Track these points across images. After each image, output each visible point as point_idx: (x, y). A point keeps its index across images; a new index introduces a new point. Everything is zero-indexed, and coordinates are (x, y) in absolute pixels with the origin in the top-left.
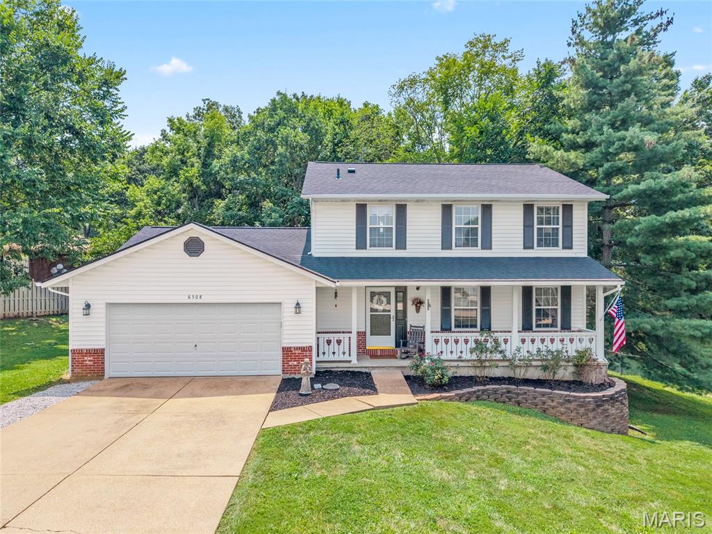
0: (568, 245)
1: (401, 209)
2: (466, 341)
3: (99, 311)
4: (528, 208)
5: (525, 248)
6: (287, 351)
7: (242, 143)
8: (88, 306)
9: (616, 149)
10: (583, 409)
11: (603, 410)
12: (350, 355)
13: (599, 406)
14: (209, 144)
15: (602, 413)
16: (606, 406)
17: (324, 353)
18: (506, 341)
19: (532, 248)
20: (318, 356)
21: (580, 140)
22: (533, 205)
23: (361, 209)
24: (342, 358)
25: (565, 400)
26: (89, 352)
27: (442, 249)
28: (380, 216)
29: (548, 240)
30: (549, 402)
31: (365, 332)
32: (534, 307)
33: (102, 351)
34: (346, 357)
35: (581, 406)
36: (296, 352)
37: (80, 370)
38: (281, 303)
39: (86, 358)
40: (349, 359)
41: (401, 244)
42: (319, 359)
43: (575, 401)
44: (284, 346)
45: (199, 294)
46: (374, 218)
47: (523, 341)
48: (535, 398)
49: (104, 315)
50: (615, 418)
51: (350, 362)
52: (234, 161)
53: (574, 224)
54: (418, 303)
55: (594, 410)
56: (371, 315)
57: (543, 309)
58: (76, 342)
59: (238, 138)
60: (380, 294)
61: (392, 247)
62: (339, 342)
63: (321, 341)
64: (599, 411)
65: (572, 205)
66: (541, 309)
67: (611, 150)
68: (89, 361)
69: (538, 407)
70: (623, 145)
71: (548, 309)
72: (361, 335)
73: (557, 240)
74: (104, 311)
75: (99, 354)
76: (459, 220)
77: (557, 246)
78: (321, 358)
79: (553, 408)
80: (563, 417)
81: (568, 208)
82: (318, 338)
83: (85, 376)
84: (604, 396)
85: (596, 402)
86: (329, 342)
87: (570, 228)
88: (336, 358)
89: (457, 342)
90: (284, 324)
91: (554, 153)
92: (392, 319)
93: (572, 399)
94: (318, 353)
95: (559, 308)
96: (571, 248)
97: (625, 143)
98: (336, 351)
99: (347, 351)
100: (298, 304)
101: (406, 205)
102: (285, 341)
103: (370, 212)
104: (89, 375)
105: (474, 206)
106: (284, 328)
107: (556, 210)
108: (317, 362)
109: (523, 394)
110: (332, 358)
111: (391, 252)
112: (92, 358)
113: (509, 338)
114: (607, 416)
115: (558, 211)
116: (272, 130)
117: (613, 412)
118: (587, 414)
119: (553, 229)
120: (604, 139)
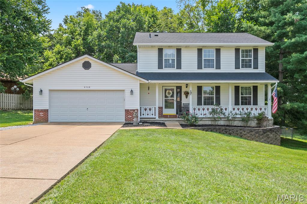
0: (256, 67)
1: (179, 51)
2: (208, 109)
3: (46, 93)
4: (237, 50)
5: (236, 68)
6: (127, 111)
7: (102, 28)
8: (41, 91)
9: (282, 24)
10: (258, 134)
11: (266, 135)
12: (155, 116)
13: (264, 133)
14: (86, 29)
15: (266, 136)
16: (268, 133)
17: (143, 114)
18: (226, 109)
19: (239, 68)
20: (141, 116)
21: (267, 21)
22: (239, 49)
23: (160, 50)
24: (151, 116)
25: (250, 131)
26: (42, 111)
27: (198, 69)
28: (170, 54)
29: (247, 65)
30: (243, 133)
31: (162, 107)
32: (240, 96)
33: (47, 110)
34: (154, 116)
35: (257, 133)
36: (131, 111)
37: (38, 119)
38: (124, 90)
39: (40, 113)
40: (155, 117)
41: (179, 67)
42: (141, 117)
43: (254, 131)
44: (126, 109)
45: (89, 86)
46: (166, 55)
47: (234, 109)
48: (237, 131)
49: (48, 95)
50: (272, 139)
51: (155, 118)
52: (99, 36)
53: (259, 57)
54: (187, 93)
55: (262, 134)
56: (165, 99)
57: (245, 97)
58: (36, 106)
59: (101, 25)
60: (169, 90)
61: (175, 68)
62: (150, 109)
63: (142, 109)
64: (265, 135)
65: (258, 49)
66: (243, 97)
67: (279, 25)
68: (42, 114)
69: (238, 135)
70: (285, 22)
71: (247, 97)
72: (161, 109)
73: (251, 65)
74: (48, 93)
75: (46, 111)
76: (205, 56)
77: (251, 67)
78: (142, 116)
79: (245, 135)
80: (249, 138)
81: (256, 50)
82: (141, 108)
83: (40, 121)
84: (267, 129)
85: (264, 131)
86: (146, 109)
87: (257, 59)
88: (149, 116)
89: (204, 109)
90: (126, 99)
91: (254, 27)
92: (175, 101)
93: (253, 130)
94: (141, 114)
95: (252, 96)
96: (257, 68)
97: (286, 20)
98: (149, 113)
99: (154, 114)
100: (132, 90)
101: (181, 49)
102: (126, 107)
103: (165, 52)
104: (42, 120)
105: (212, 50)
106: (126, 101)
107: (250, 51)
108: (140, 118)
109: (232, 130)
110: (147, 116)
111: (174, 70)
112: (43, 113)
113: (227, 108)
114: (269, 137)
115: (251, 51)
116: (118, 21)
117: (272, 136)
118: (259, 137)
119: (249, 59)
120: (277, 19)
